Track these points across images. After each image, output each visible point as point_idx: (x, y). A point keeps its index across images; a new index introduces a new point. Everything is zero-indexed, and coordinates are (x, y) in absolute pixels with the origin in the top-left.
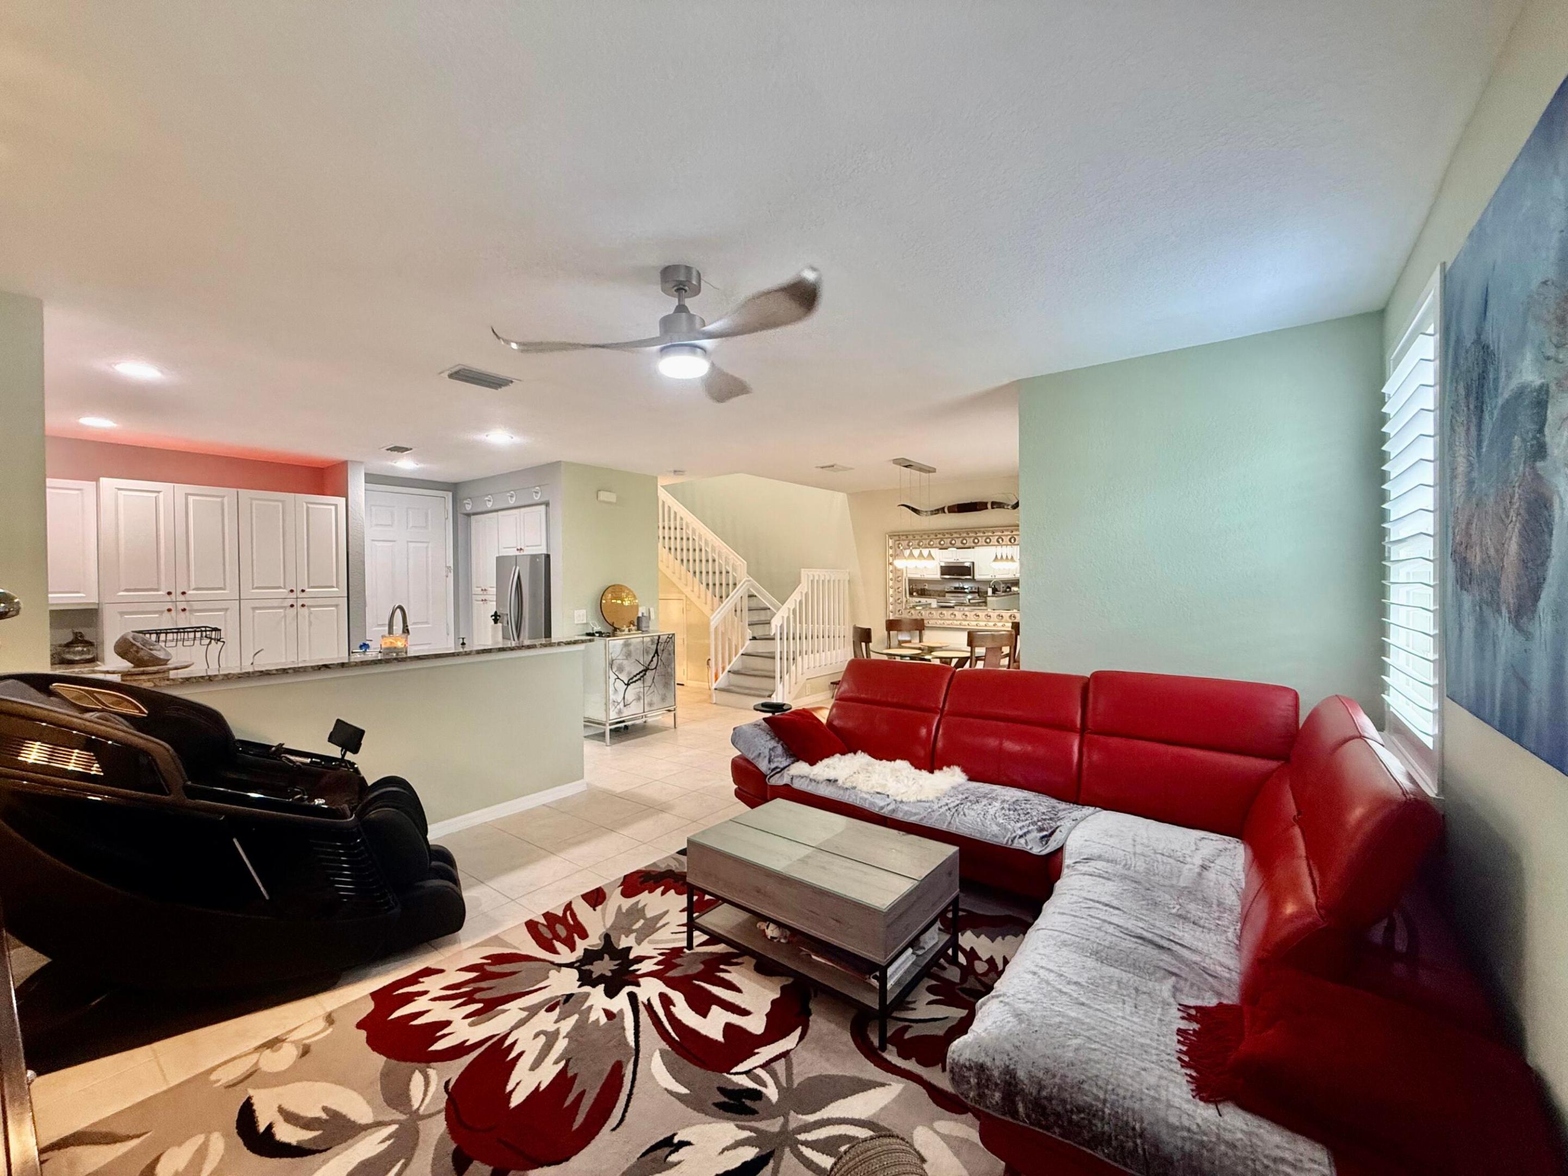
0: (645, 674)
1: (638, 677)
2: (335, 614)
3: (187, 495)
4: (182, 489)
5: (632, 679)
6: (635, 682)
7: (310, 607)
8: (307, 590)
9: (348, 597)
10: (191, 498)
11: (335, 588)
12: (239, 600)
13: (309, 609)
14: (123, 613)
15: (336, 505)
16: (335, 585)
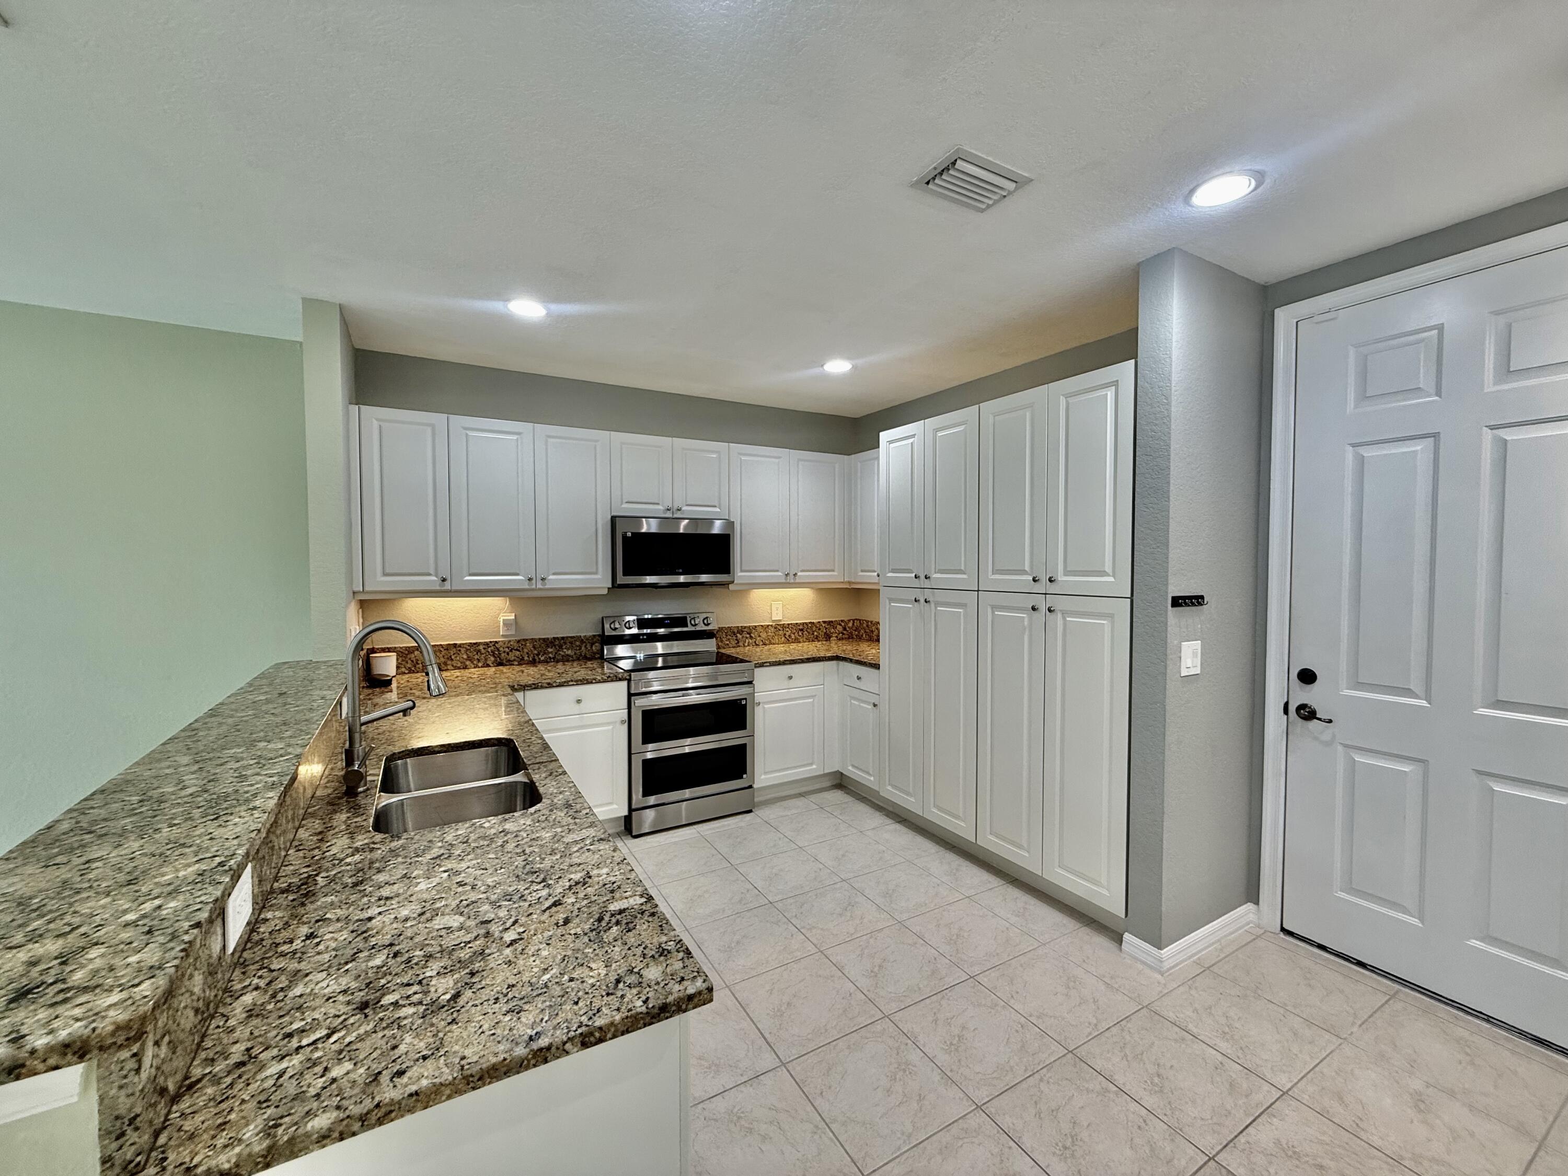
2: (1108, 634)
3: (935, 431)
7: (1065, 613)
8: (1061, 577)
9: (1132, 598)
10: (940, 434)
11: (1108, 575)
12: (978, 591)
13: (1064, 618)
14: (891, 600)
15: (1116, 384)
16: (1108, 568)
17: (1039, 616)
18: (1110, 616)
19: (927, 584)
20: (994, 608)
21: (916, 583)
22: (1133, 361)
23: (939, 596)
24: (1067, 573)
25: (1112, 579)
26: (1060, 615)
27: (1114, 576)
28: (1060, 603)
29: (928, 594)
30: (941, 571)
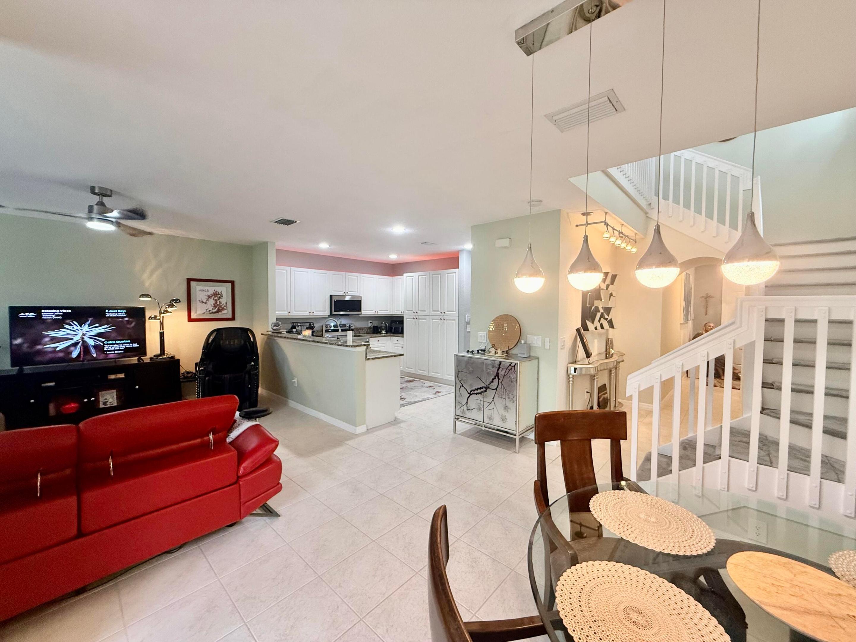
0: (486, 391)
1: (479, 391)
2: (454, 324)
3: (419, 276)
4: (418, 274)
5: (474, 391)
6: (477, 394)
7: (447, 320)
9: (459, 316)
11: (454, 312)
12: (429, 315)
14: (407, 319)
15: (455, 273)
17: (442, 321)
18: (455, 320)
19: (417, 314)
20: (432, 319)
21: (414, 314)
22: (458, 269)
23: (420, 317)
24: (447, 311)
28: (446, 318)
29: (417, 317)
30: (420, 311)
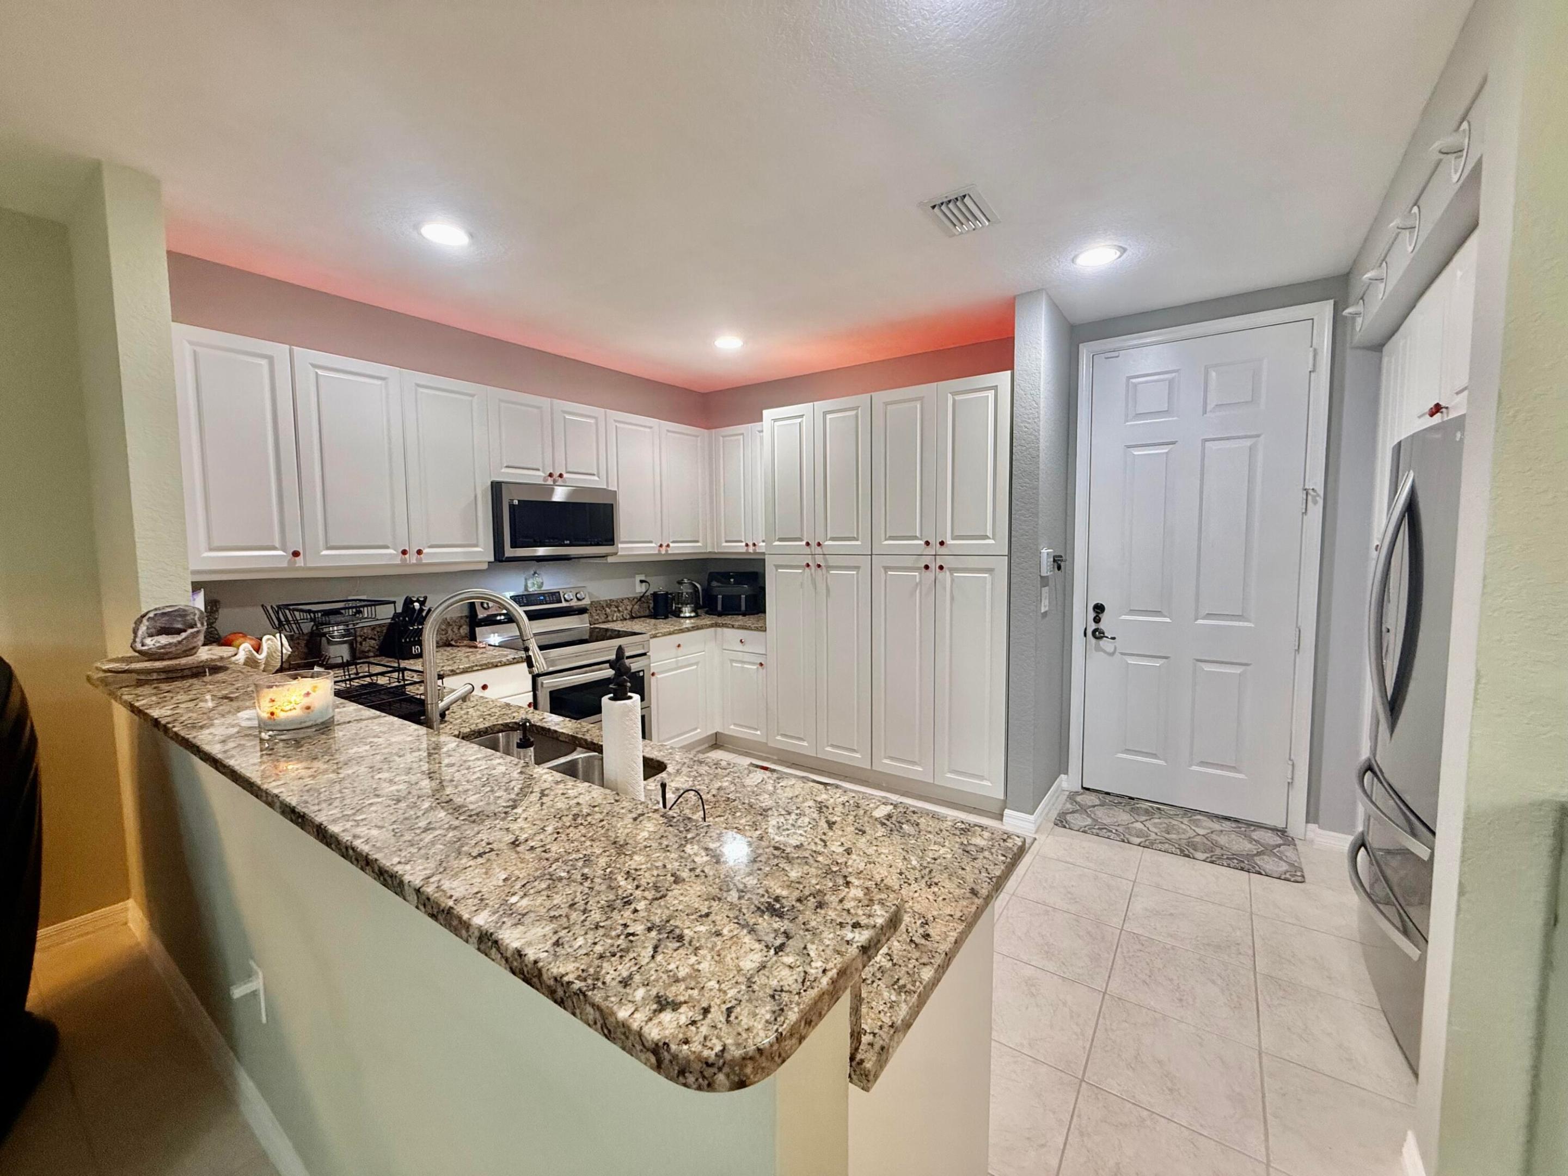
4: (822, 406)
7: (952, 570)
8: (949, 541)
9: (1010, 555)
10: (829, 416)
11: (990, 538)
12: (871, 555)
13: (951, 574)
14: (778, 567)
15: (995, 388)
16: (989, 534)
17: (930, 575)
18: (990, 571)
19: (818, 550)
20: (887, 569)
21: (808, 550)
22: (1009, 372)
23: (832, 561)
24: (953, 539)
25: (992, 542)
26: (948, 573)
27: (993, 539)
28: (948, 562)
29: (821, 560)
30: (833, 539)
